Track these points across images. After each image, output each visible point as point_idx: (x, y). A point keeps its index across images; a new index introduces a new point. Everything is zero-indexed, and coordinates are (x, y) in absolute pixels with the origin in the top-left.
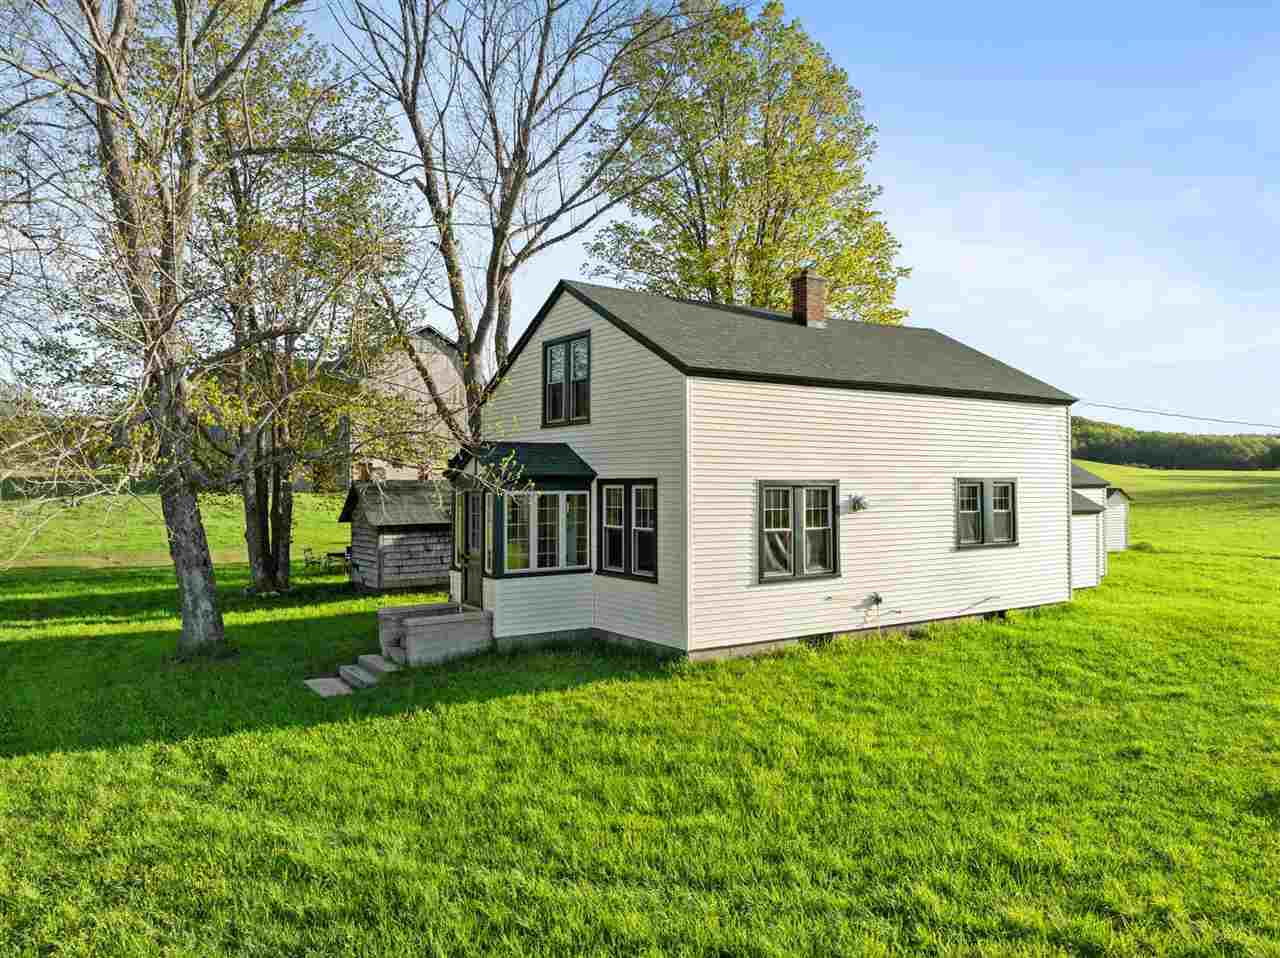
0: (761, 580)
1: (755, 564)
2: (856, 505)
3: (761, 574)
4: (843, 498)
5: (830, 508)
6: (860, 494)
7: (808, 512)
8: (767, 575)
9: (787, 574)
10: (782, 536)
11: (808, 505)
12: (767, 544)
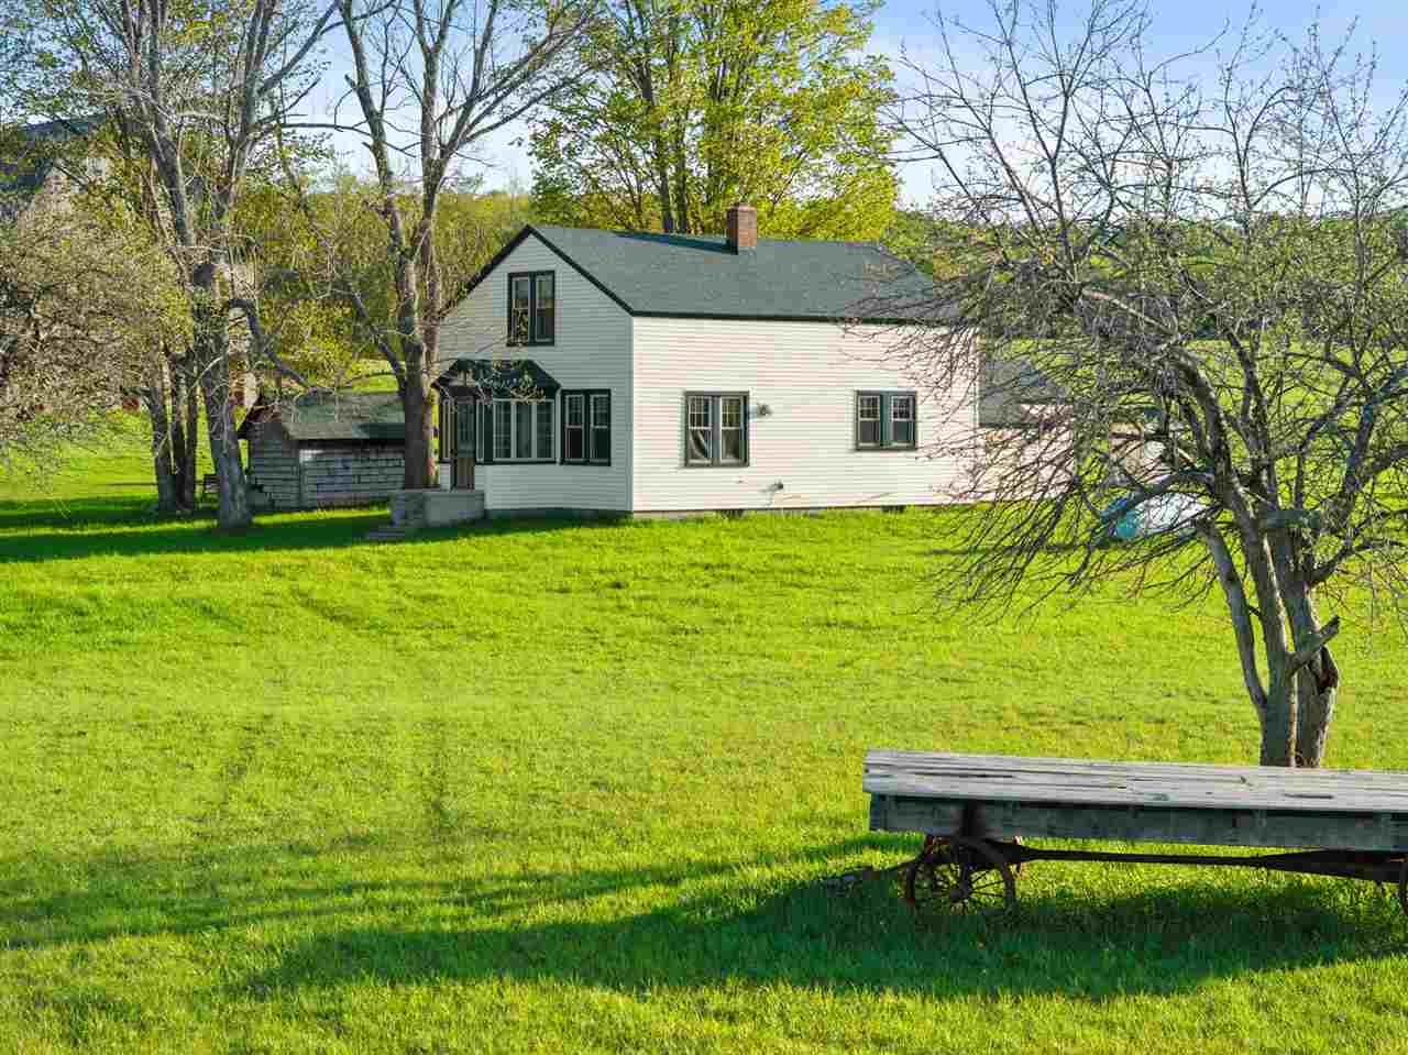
0: (687, 465)
1: (683, 452)
2: (763, 411)
3: (686, 459)
4: (752, 405)
5: (742, 413)
6: (767, 403)
7: (724, 416)
8: (692, 461)
9: (707, 462)
10: (703, 433)
11: (724, 410)
12: (691, 438)
